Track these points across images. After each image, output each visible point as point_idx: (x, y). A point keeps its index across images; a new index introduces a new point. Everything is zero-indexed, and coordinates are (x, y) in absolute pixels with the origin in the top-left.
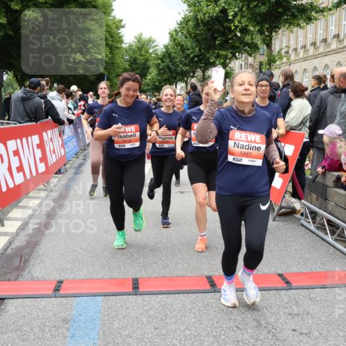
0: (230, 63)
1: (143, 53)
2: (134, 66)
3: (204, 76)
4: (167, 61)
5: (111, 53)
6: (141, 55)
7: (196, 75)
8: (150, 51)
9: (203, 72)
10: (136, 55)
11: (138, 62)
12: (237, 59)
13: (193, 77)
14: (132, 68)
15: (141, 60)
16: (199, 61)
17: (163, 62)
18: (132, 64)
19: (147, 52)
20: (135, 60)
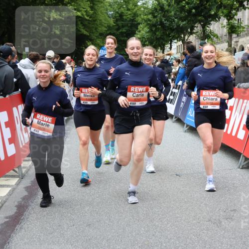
0: (236, 14)
1: (130, 6)
2: (120, 23)
3: (204, 31)
4: (159, 15)
5: (92, 8)
6: (128, 10)
7: (194, 31)
8: (139, 4)
9: (204, 27)
10: (122, 9)
11: (125, 17)
12: (245, 8)
13: (191, 33)
14: (118, 25)
15: (128, 15)
16: (198, 14)
17: (155, 17)
18: (117, 20)
19: (136, 5)
20: (121, 15)
